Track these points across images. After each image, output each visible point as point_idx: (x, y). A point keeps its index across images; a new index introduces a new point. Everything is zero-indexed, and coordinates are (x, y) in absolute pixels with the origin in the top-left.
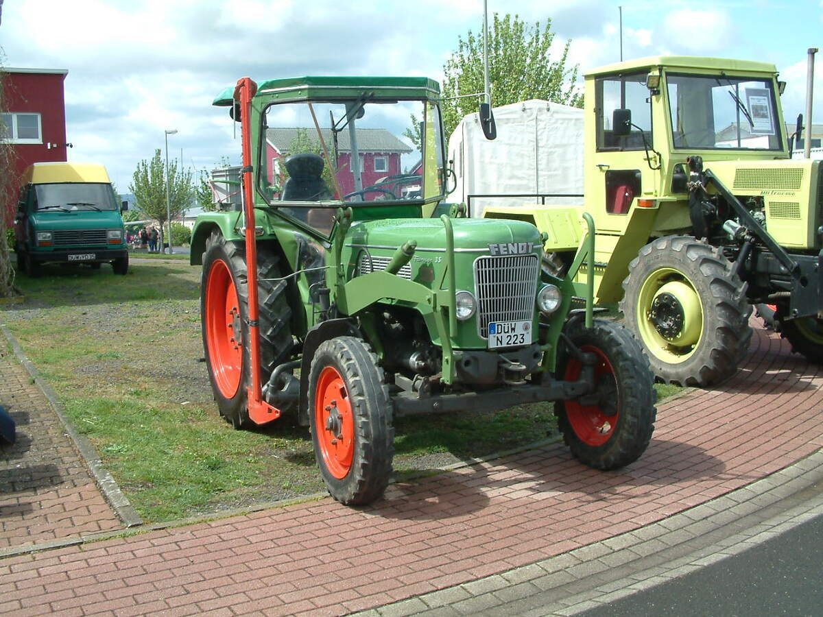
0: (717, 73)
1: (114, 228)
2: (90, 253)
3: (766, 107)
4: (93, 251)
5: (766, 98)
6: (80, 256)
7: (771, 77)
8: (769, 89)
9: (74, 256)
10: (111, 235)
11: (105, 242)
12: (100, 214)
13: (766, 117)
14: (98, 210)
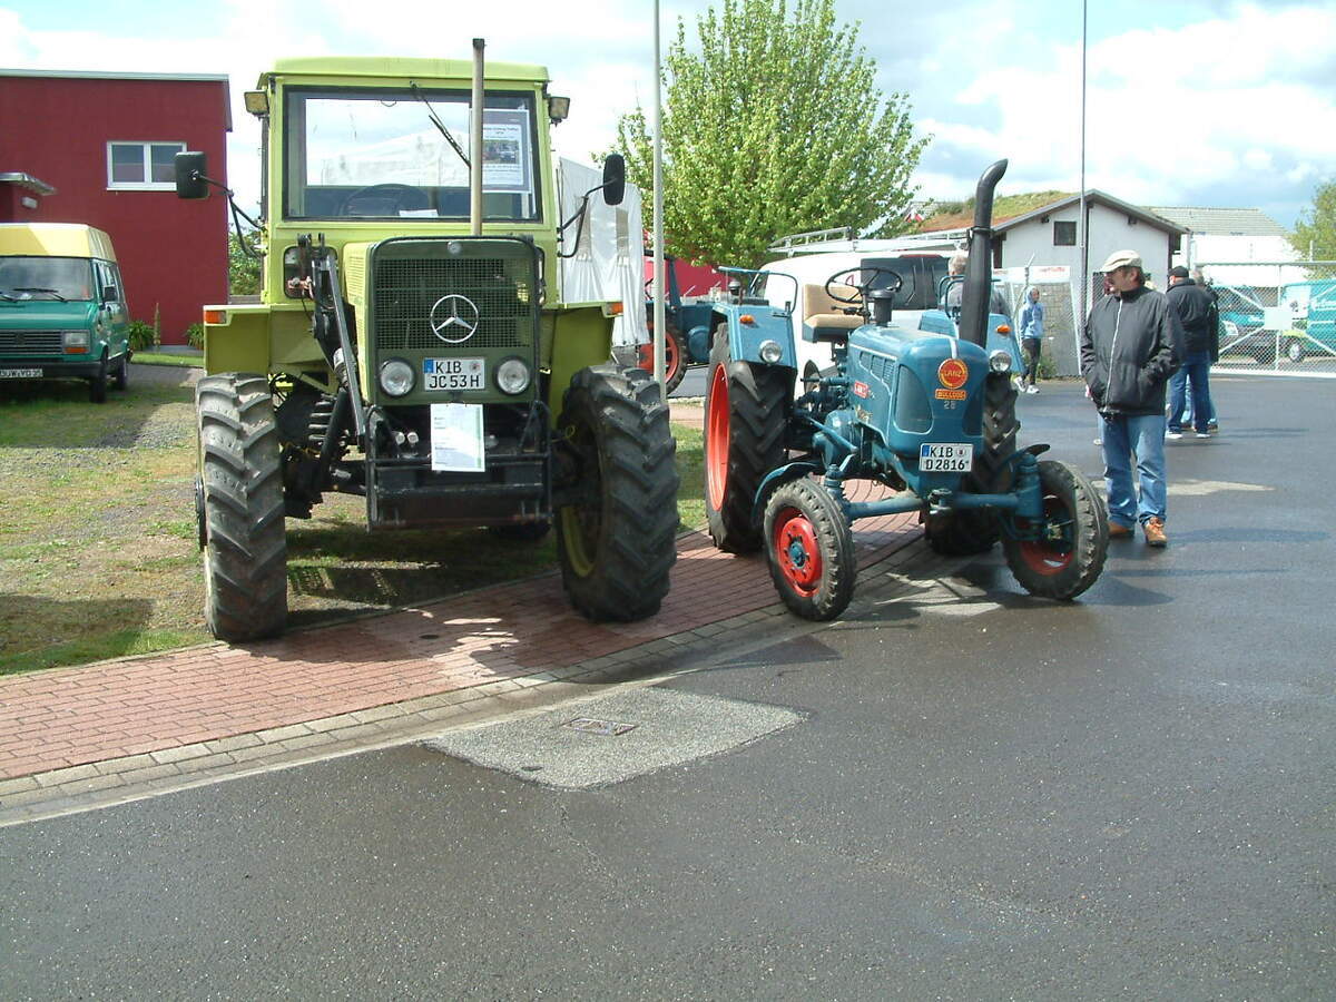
0: (406, 84)
1: (74, 327)
2: (34, 367)
3: (516, 142)
4: (39, 364)
5: (519, 127)
6: (19, 371)
7: (532, 89)
8: (528, 111)
9: (8, 371)
10: (69, 338)
11: (58, 350)
12: (63, 306)
13: (514, 161)
14: (62, 300)
